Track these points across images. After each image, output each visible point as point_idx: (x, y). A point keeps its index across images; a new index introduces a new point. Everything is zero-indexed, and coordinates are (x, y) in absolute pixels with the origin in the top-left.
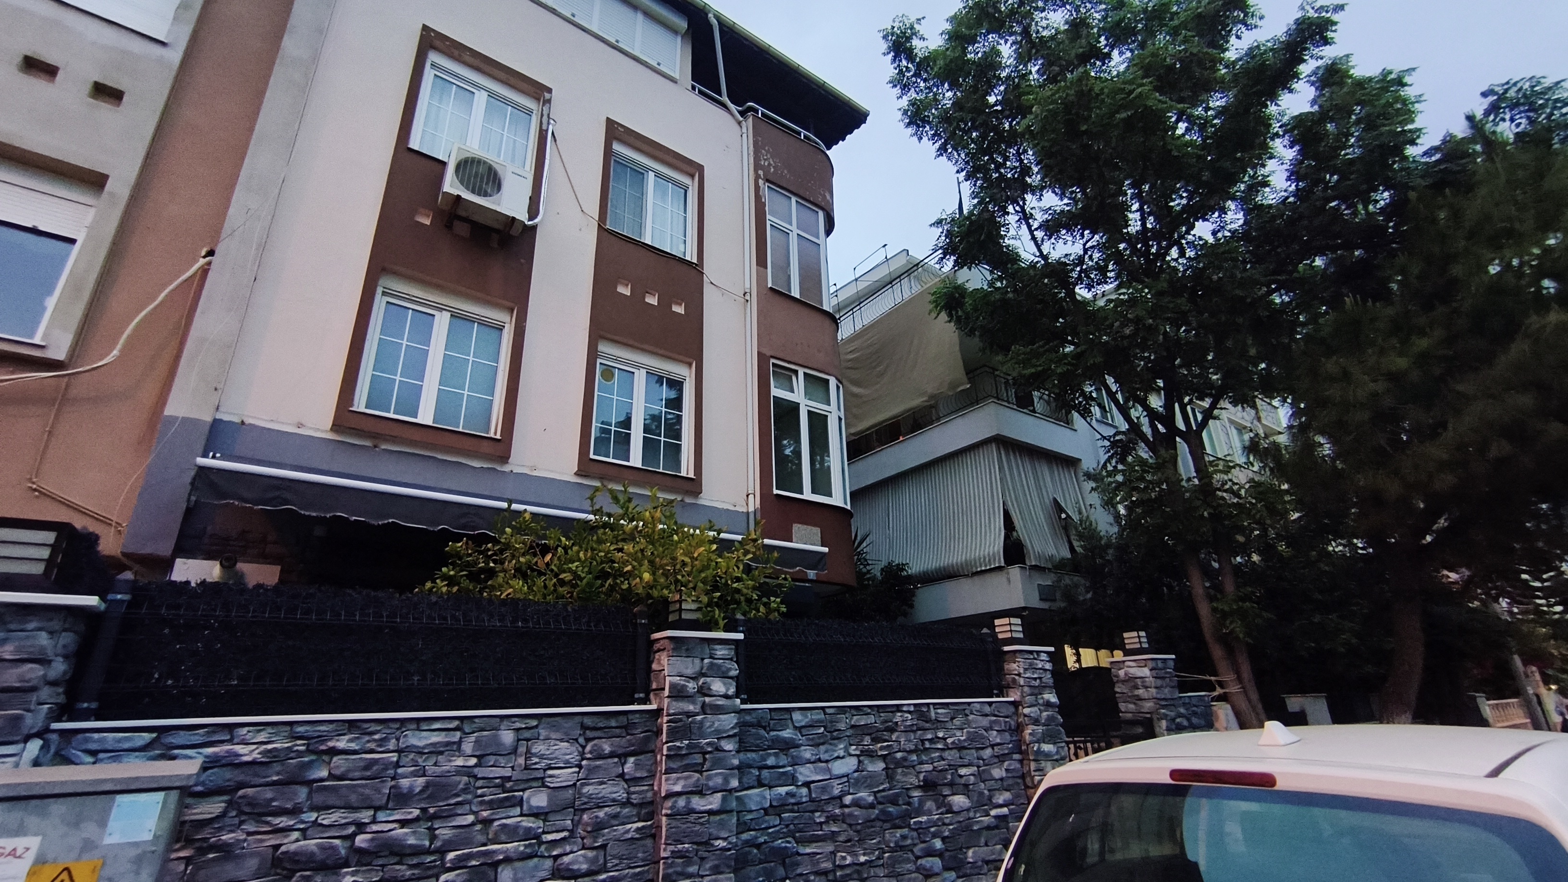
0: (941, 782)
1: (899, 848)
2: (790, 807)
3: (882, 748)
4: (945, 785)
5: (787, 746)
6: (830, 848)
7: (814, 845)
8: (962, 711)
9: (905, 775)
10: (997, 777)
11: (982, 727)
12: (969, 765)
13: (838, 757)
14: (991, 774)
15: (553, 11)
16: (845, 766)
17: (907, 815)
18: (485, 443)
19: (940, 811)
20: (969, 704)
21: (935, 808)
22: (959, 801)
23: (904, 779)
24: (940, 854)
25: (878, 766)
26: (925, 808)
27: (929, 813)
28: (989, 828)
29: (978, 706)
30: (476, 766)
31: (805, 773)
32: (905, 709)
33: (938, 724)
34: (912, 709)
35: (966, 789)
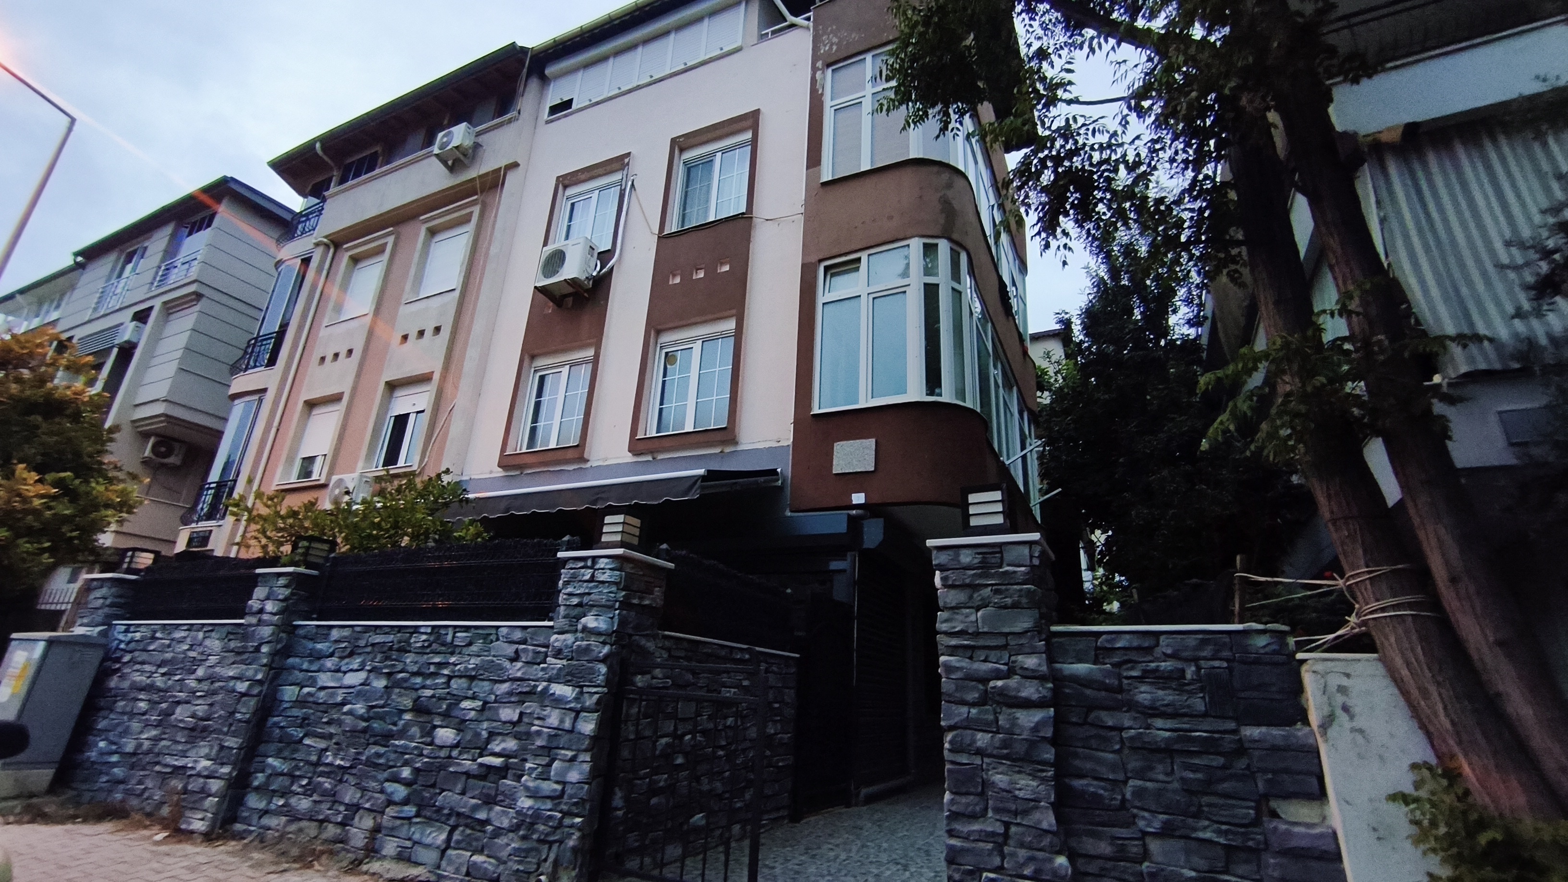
0: (434, 711)
1: (370, 763)
2: (309, 705)
3: (386, 667)
4: (439, 714)
5: (319, 656)
6: (322, 744)
7: (314, 739)
8: (487, 637)
9: (400, 695)
10: (503, 719)
11: (504, 656)
12: (474, 698)
13: (351, 670)
14: (498, 714)
15: (639, 88)
16: (353, 679)
17: (390, 736)
18: (570, 451)
19: (423, 740)
20: (498, 627)
21: (418, 735)
22: (446, 735)
23: (399, 700)
24: (407, 783)
25: (380, 683)
26: (409, 733)
27: (412, 739)
28: (468, 775)
29: (504, 631)
30: (188, 650)
31: (324, 679)
32: (422, 630)
33: (453, 649)
34: (429, 630)
35: (461, 725)
